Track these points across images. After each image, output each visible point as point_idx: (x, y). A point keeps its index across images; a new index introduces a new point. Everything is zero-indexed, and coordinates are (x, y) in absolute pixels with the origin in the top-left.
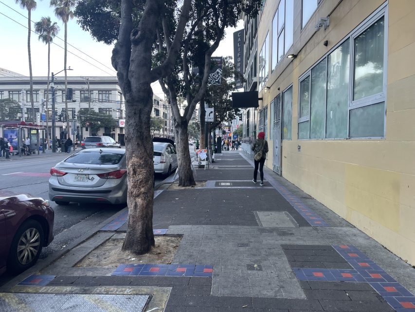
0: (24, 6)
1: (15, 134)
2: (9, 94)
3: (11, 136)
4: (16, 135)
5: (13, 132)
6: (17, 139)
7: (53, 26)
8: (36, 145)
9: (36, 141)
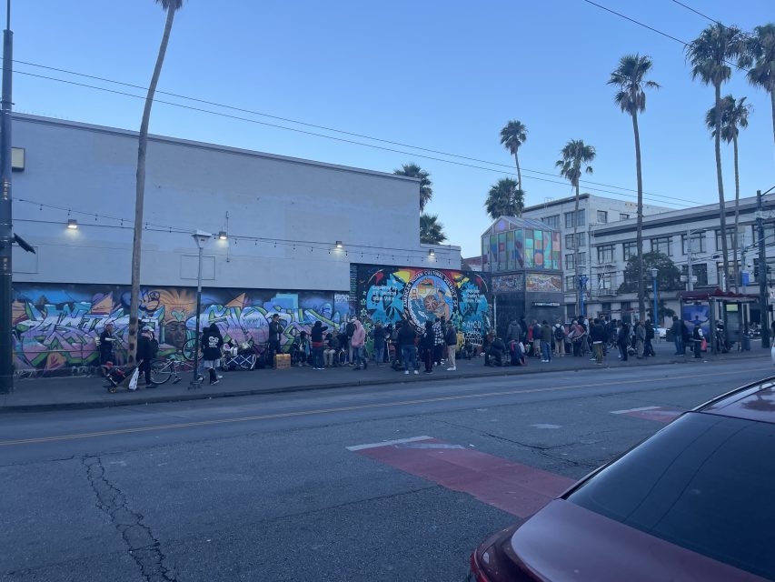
0: (707, 81)
1: (705, 312)
2: (652, 244)
3: (697, 317)
4: (706, 315)
5: (700, 308)
6: (708, 323)
7: (740, 106)
8: (737, 333)
9: (737, 325)
